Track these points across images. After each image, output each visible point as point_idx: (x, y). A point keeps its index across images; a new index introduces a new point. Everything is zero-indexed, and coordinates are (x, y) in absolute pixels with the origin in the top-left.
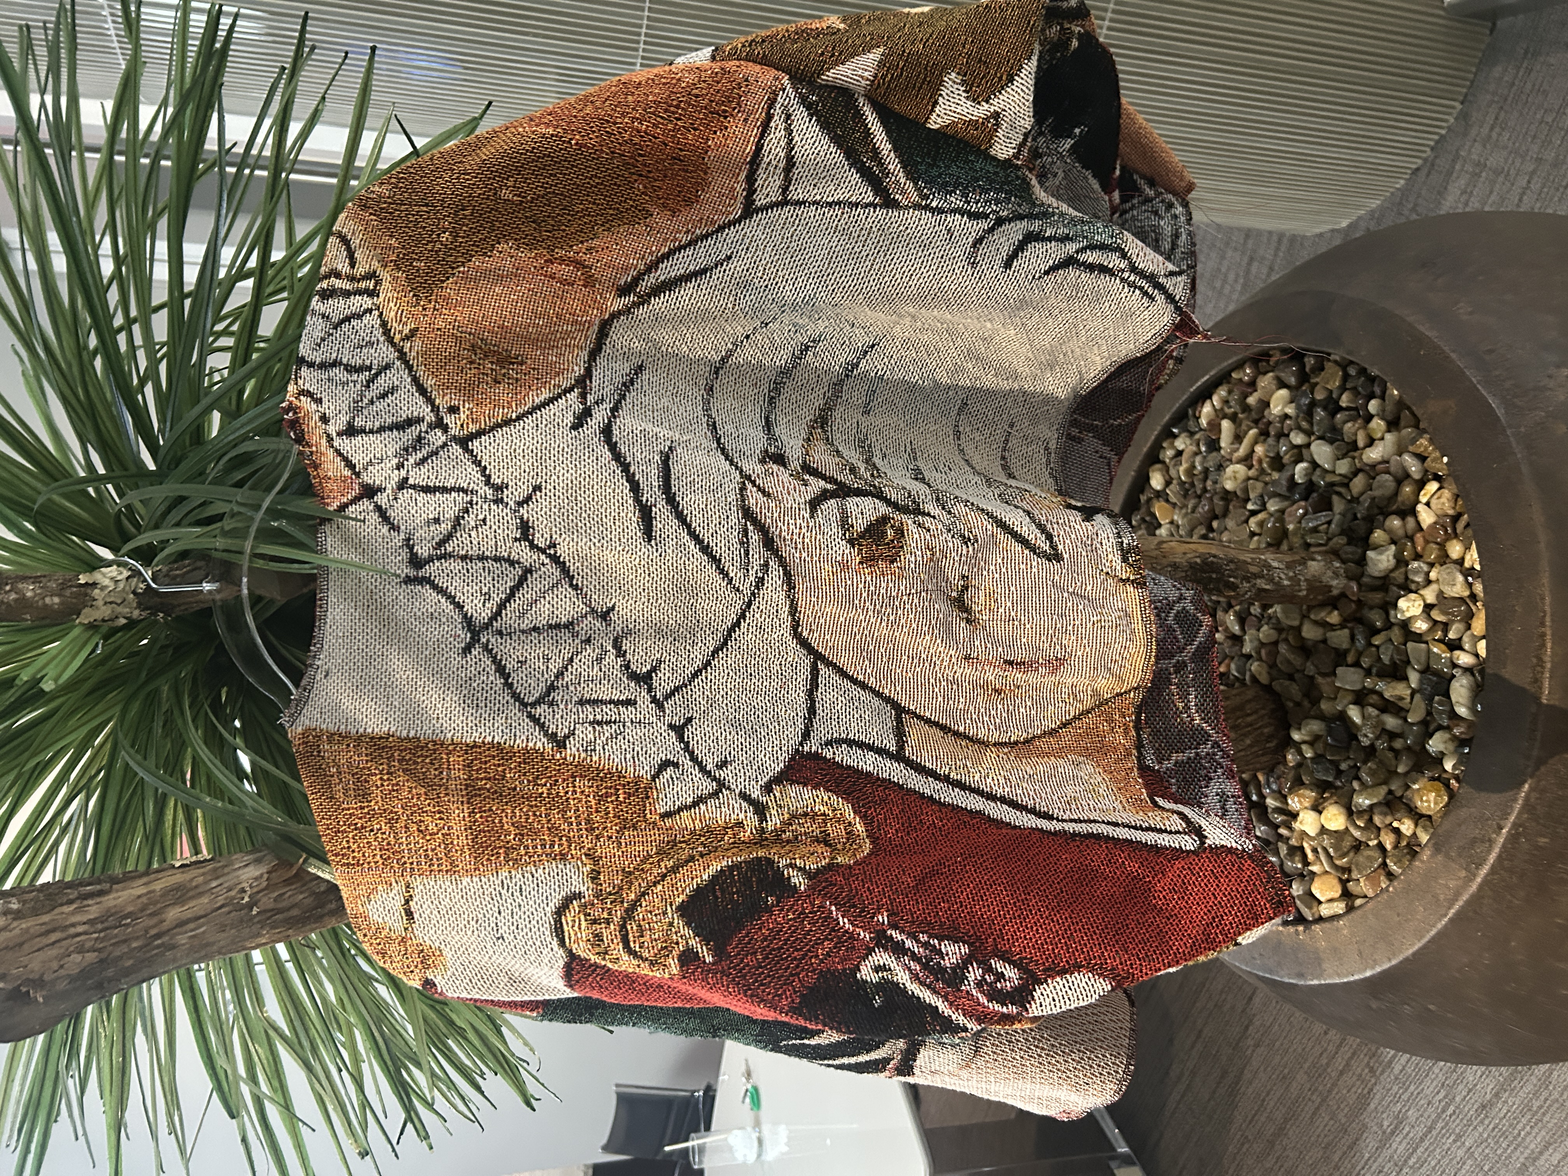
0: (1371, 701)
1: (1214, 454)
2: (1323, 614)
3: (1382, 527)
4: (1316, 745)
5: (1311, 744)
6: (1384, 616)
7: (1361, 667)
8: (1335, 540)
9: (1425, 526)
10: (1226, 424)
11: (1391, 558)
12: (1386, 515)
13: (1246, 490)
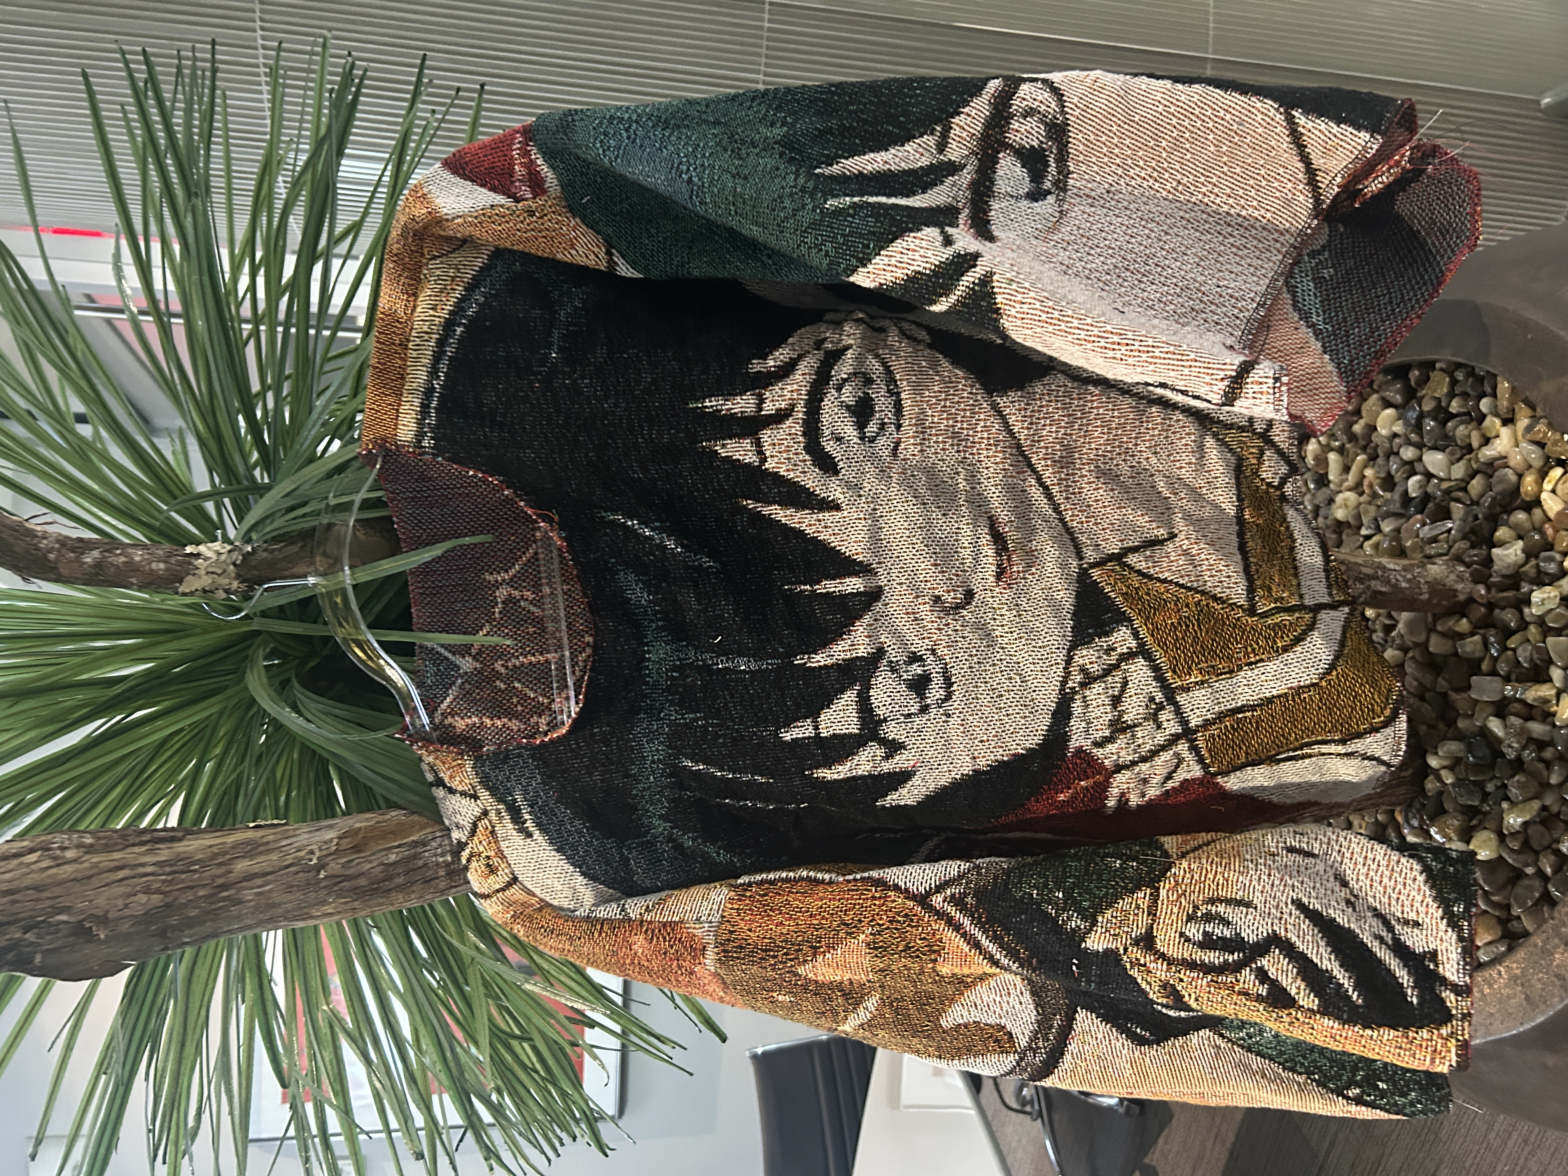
0: (1513, 710)
1: (1324, 489)
2: (1451, 623)
3: (1506, 524)
4: (1456, 769)
5: (1451, 768)
6: (1518, 615)
7: (1500, 675)
8: (1457, 545)
9: (1552, 515)
10: (1332, 457)
11: (1519, 552)
12: (1509, 513)
13: (1358, 517)
